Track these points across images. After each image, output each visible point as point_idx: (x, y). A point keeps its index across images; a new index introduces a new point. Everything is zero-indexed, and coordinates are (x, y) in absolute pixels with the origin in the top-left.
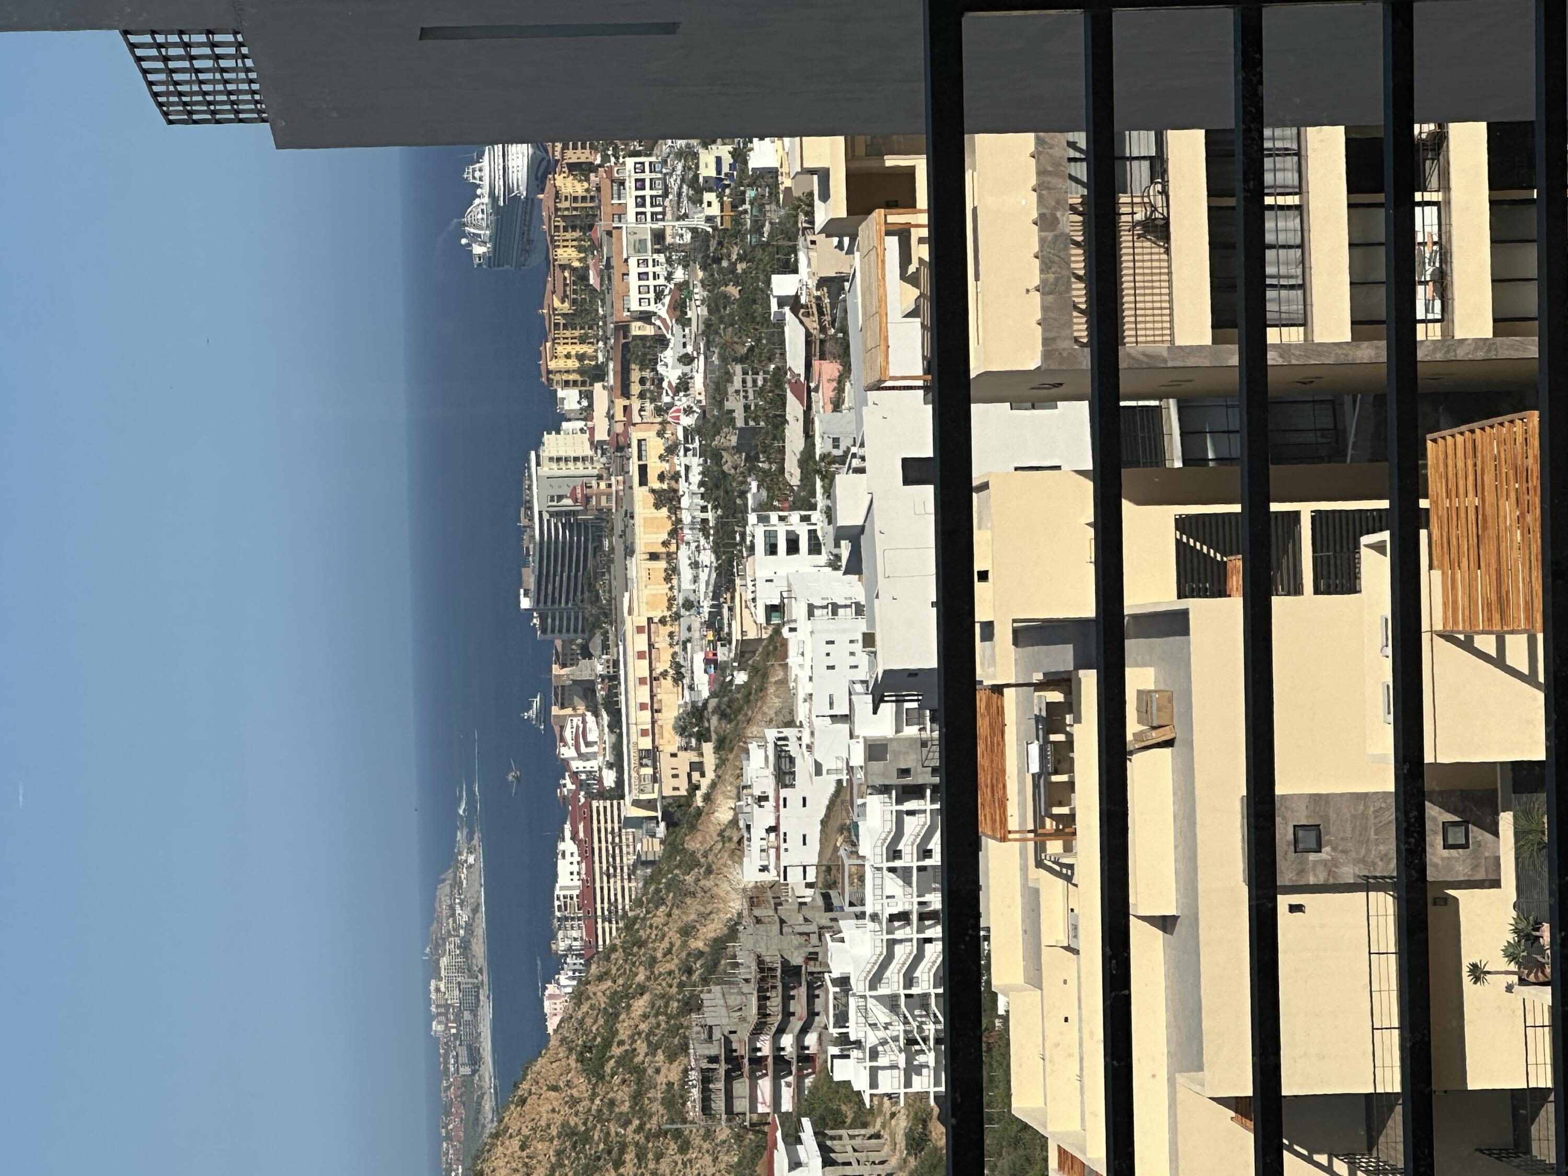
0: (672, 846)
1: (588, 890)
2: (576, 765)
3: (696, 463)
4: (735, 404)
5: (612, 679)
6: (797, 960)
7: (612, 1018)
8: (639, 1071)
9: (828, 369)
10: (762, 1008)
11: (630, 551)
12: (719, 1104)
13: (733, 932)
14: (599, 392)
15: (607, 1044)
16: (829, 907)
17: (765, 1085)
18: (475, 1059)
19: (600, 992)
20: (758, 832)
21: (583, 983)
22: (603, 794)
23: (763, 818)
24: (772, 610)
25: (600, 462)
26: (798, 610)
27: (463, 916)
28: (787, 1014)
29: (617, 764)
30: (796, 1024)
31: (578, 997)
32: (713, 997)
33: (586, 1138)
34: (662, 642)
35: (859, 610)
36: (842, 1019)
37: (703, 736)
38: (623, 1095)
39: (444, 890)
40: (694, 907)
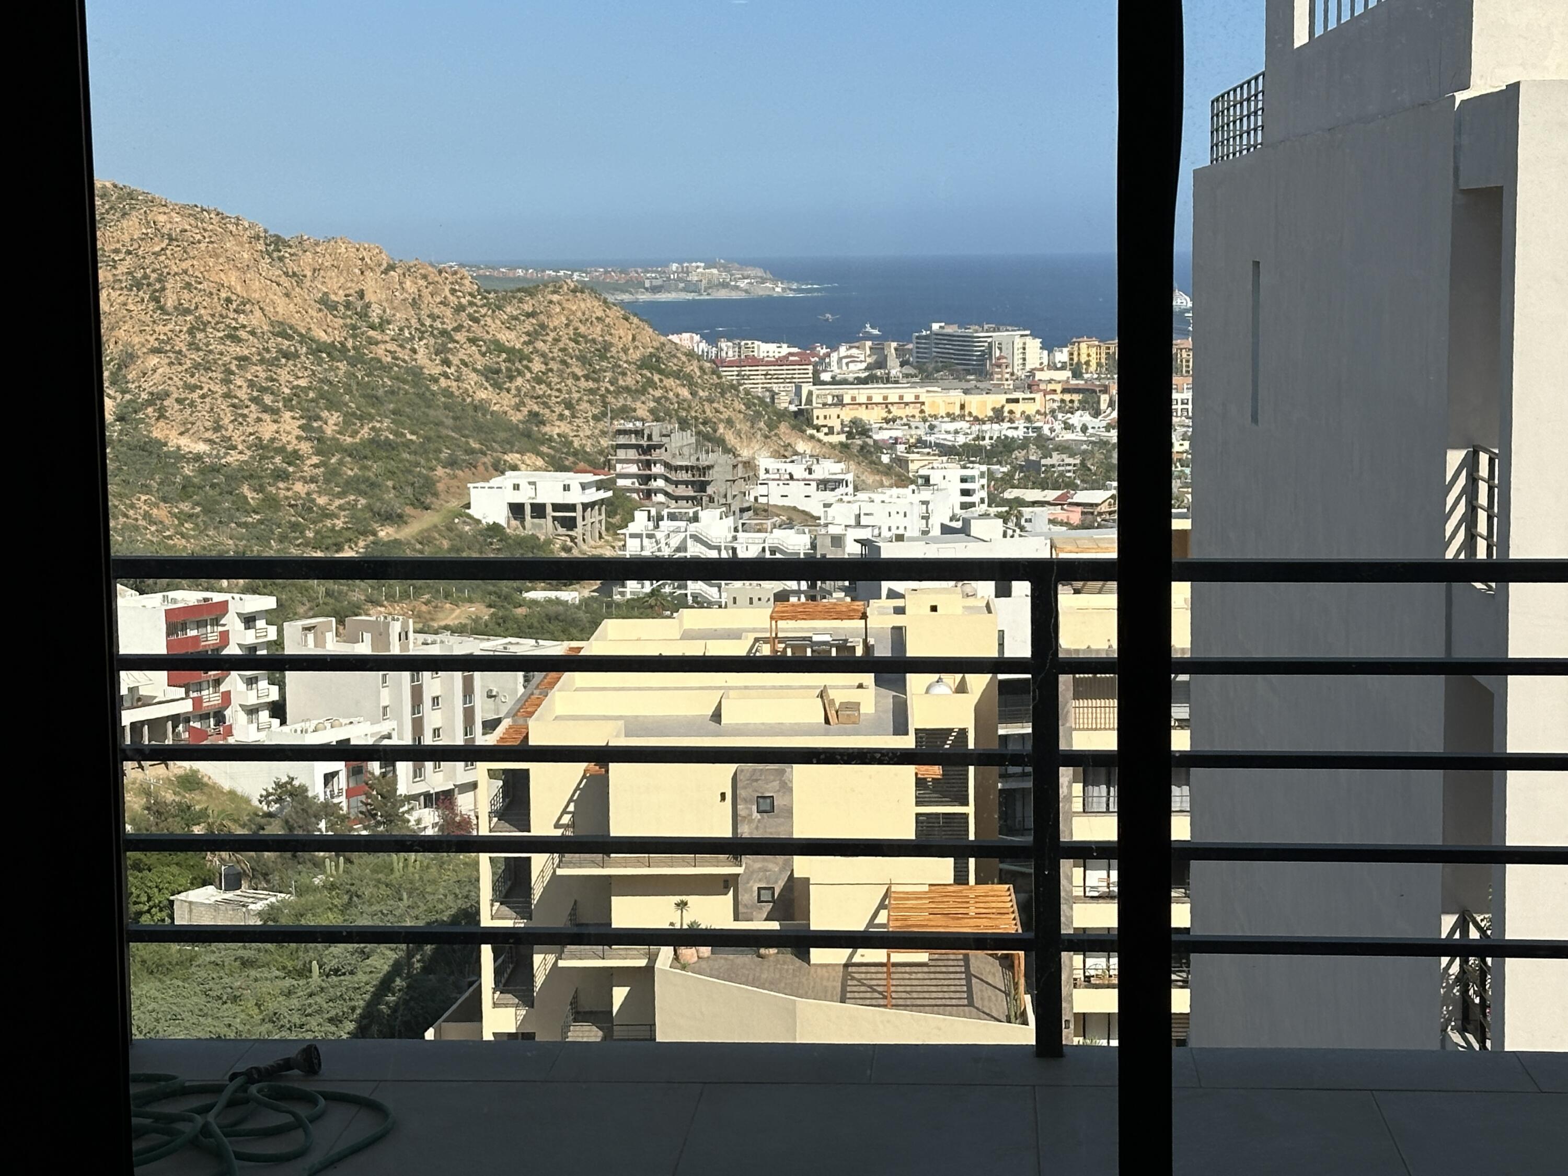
0: (783, 415)
1: (756, 362)
2: (834, 356)
3: (1020, 433)
4: (1055, 459)
5: (887, 380)
6: (710, 490)
7: (677, 375)
8: (643, 391)
9: (1075, 516)
10: (681, 468)
11: (966, 392)
12: (622, 440)
13: (727, 450)
14: (1066, 374)
15: (660, 372)
16: (742, 510)
17: (633, 469)
18: (655, 289)
19: (693, 368)
20: (790, 468)
21: (699, 358)
22: (816, 373)
23: (798, 470)
24: (927, 480)
25: (1021, 374)
26: (925, 494)
27: (743, 284)
28: (677, 483)
29: (834, 382)
30: (670, 489)
31: (691, 354)
32: (689, 438)
33: (603, 357)
34: (910, 410)
35: (925, 533)
36: (672, 517)
37: (850, 435)
38: (629, 381)
39: (760, 272)
40: (744, 427)
